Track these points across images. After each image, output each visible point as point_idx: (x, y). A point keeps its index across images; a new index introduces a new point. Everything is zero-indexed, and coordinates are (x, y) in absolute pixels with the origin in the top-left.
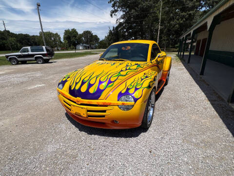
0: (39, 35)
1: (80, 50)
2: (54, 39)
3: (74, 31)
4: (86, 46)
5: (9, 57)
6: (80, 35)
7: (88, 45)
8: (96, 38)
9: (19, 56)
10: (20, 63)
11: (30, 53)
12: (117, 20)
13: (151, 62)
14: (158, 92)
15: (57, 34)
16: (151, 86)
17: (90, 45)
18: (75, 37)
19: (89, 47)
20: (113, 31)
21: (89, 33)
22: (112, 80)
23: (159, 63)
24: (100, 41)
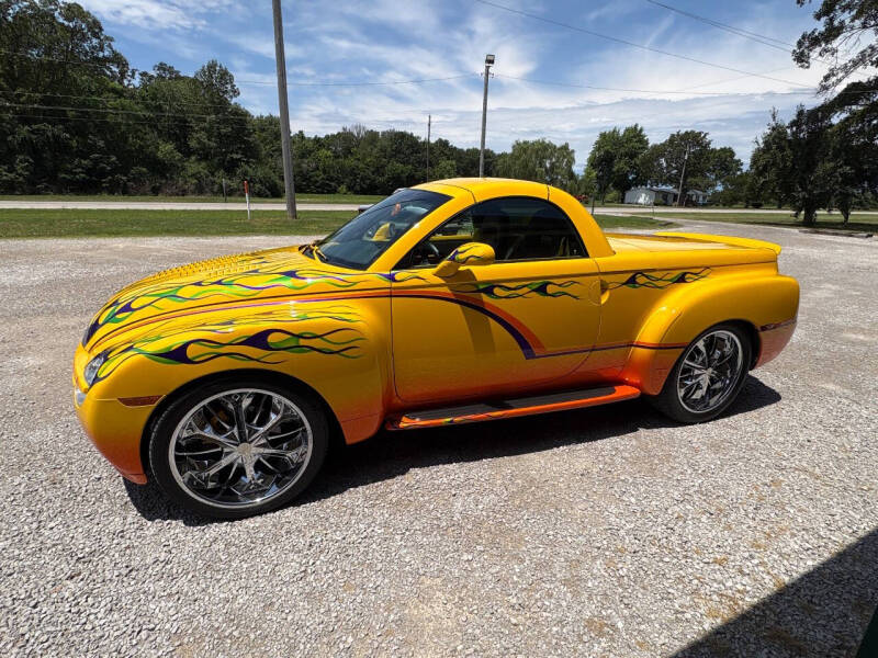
1: (641, 206)
2: (552, 164)
3: (635, 135)
4: (665, 195)
6: (655, 147)
7: (675, 190)
8: (726, 158)
12: (826, 78)
13: (391, 278)
14: (449, 420)
15: (565, 147)
16: (197, 360)
17: (684, 191)
18: (632, 155)
19: (676, 196)
20: (789, 131)
21: (693, 139)
22: (133, 306)
23: (489, 288)
24: (741, 176)
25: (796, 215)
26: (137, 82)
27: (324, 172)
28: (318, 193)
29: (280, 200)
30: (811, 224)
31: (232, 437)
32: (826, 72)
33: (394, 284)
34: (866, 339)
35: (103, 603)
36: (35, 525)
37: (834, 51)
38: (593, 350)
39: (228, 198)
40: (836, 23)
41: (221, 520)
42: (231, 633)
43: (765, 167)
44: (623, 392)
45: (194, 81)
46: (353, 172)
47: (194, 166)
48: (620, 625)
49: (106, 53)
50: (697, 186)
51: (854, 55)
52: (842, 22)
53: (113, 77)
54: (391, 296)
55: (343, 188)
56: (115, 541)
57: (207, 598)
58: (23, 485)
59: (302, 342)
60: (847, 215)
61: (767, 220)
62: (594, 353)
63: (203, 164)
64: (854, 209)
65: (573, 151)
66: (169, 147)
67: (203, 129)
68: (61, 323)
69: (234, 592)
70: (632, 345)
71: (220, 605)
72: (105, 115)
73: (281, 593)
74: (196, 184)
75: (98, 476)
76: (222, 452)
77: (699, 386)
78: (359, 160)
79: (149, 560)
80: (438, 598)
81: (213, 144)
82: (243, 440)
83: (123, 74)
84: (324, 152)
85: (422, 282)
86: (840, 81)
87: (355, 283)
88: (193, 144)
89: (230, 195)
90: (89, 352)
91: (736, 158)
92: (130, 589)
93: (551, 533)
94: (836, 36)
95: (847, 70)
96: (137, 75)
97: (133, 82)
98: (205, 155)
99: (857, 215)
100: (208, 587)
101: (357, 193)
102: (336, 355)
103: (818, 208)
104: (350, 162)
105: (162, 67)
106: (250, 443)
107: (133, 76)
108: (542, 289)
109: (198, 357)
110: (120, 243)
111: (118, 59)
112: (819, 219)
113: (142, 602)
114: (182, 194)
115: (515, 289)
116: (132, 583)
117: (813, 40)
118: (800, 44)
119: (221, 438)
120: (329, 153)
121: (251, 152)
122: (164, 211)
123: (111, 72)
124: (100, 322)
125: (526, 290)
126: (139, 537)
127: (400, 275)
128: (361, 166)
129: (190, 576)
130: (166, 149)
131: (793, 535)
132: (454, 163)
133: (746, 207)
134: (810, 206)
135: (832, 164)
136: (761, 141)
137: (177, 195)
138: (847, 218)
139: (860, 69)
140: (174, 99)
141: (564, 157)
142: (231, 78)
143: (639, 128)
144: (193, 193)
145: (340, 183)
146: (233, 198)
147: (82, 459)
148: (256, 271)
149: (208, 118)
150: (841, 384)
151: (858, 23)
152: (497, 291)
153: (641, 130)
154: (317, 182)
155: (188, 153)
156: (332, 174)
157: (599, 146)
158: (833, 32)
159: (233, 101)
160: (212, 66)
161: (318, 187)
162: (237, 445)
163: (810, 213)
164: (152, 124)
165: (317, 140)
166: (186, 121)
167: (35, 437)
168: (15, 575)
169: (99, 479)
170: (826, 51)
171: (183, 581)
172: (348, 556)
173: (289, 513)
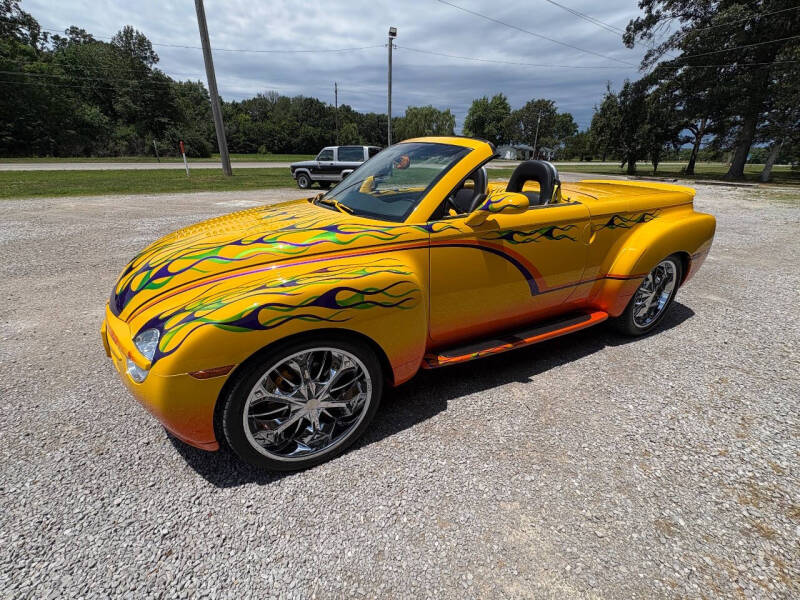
0: (404, 115)
1: (506, 160)
3: (501, 102)
4: (523, 152)
5: (297, 170)
6: (515, 113)
7: (531, 148)
8: (566, 124)
9: (315, 169)
10: (317, 185)
11: (336, 162)
12: (647, 57)
13: (429, 229)
14: (474, 355)
15: (448, 113)
16: (269, 325)
17: (538, 149)
18: (499, 120)
19: (531, 153)
20: (619, 100)
21: (544, 106)
22: (171, 269)
23: (509, 235)
24: (578, 136)
25: (622, 166)
26: (50, 46)
27: (245, 133)
28: (241, 152)
29: (208, 159)
30: (632, 172)
31: (299, 395)
32: (645, 53)
33: (432, 235)
34: (716, 259)
35: (210, 582)
36: (98, 504)
37: (650, 36)
38: (579, 284)
39: (161, 158)
40: (654, 12)
41: (293, 472)
42: (355, 592)
43: (602, 128)
44: (597, 317)
45: (112, 46)
46: (270, 134)
47: (123, 130)
48: (683, 523)
49: (15, 14)
50: (547, 145)
51: (666, 39)
52: (658, 12)
53: (25, 41)
54: (430, 247)
55: (263, 148)
56: (194, 510)
57: (315, 557)
58: (67, 460)
59: (367, 298)
60: (656, 166)
61: (594, 170)
62: (579, 287)
63: (132, 127)
64: (661, 161)
65: (453, 116)
66: (96, 110)
67: (127, 93)
68: (40, 283)
69: (339, 546)
70: (605, 277)
71: (332, 563)
72: (23, 78)
73: (384, 540)
74: (126, 146)
75: (146, 441)
76: (289, 410)
77: (644, 306)
78: (274, 123)
79: (239, 526)
80: (525, 521)
81: (138, 109)
82: (310, 397)
83: (35, 37)
84: (243, 116)
85: (456, 232)
86: (656, 59)
87: (397, 236)
88: (118, 107)
89: (161, 155)
90: (128, 320)
91: (574, 122)
92: (232, 561)
93: (586, 445)
94: (655, 23)
95: (661, 51)
96: (49, 39)
97: (46, 45)
98: (132, 119)
99: (663, 165)
100: (311, 545)
101: (275, 152)
102: (395, 308)
103: (638, 160)
104: (267, 126)
105: (74, 30)
106: (317, 398)
107: (45, 39)
108: (549, 234)
109: (271, 321)
110: (69, 203)
111: (28, 21)
112: (638, 168)
113: (252, 573)
114: (114, 155)
115: (530, 234)
116: (232, 553)
117: (638, 26)
118: (628, 29)
119: (289, 398)
120: (248, 117)
121: (176, 116)
122: (102, 171)
123: (22, 34)
124: (134, 288)
125: (538, 234)
126: (218, 501)
127: (437, 225)
128: (277, 128)
129: (288, 537)
130: (92, 113)
131: (760, 424)
132: (355, 125)
133: (581, 161)
134: (632, 159)
135: (649, 126)
136: (599, 108)
137: (110, 156)
138: (656, 167)
139: (669, 52)
140: (93, 62)
141: (447, 121)
142: (149, 44)
143: (503, 96)
144: (125, 154)
145: (260, 144)
146: (165, 158)
147: (120, 423)
148: (293, 227)
149: (130, 82)
150: (718, 294)
151: (669, 12)
152: (516, 237)
153: (505, 99)
154: (239, 143)
155: (115, 116)
156: (252, 136)
157: (473, 112)
158: (652, 20)
159: (154, 67)
160: (128, 32)
161: (240, 148)
162: (305, 402)
163: (632, 164)
164: (75, 87)
165: (235, 105)
166: (108, 85)
167: (58, 405)
168: (99, 566)
169: (148, 444)
170: (645, 34)
171: (283, 542)
172: (427, 491)
173: (353, 455)
